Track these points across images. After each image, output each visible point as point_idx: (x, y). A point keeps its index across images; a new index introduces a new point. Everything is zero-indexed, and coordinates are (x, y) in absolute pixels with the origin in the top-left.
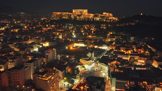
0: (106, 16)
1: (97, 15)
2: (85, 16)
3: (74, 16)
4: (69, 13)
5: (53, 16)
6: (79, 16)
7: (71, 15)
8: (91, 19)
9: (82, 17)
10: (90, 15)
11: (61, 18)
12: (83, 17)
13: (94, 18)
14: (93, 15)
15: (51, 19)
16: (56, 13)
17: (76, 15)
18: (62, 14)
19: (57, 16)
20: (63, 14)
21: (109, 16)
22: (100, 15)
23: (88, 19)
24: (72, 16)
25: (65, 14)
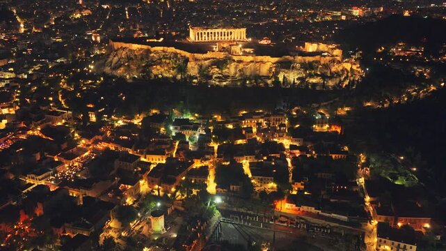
0: (322, 62)
1: (290, 62)
2: (241, 66)
3: (201, 66)
4: (178, 51)
5: (116, 58)
6: (220, 64)
7: (187, 60)
8: (268, 78)
9: (231, 69)
10: (262, 62)
11: (146, 69)
12: (236, 68)
13: (277, 73)
14: (276, 59)
15: (107, 70)
16: (124, 45)
17: (207, 62)
18: (148, 51)
19: (129, 59)
20: (156, 52)
21: (333, 61)
22: (300, 58)
23: (257, 77)
24: (189, 65)
25: (163, 51)
